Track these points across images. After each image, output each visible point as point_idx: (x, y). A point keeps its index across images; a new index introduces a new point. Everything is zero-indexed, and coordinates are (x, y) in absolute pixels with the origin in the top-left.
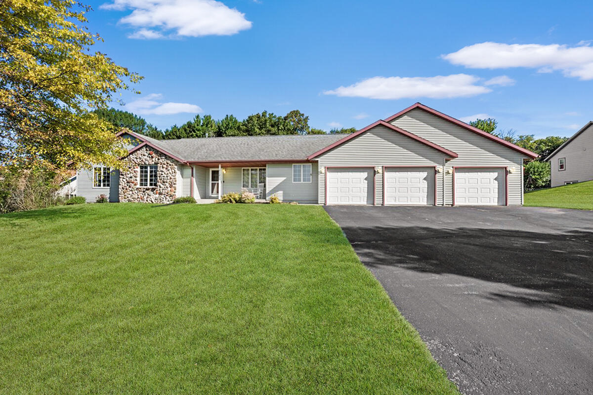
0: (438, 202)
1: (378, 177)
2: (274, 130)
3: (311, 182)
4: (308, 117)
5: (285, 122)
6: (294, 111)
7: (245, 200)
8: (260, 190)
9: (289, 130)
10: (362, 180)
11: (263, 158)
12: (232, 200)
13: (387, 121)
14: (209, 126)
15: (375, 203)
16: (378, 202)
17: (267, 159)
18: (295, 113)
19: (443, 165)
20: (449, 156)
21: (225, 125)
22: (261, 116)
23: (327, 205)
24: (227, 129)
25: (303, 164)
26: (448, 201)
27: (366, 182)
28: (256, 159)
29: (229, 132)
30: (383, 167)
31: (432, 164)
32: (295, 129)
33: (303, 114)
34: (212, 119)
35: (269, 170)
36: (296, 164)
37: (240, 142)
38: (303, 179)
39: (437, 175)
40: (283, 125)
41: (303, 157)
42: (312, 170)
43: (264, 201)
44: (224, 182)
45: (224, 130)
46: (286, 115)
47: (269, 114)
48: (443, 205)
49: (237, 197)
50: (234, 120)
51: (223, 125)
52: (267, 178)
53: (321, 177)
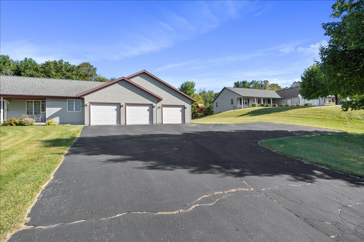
0: (154, 122)
1: (122, 109)
2: (69, 74)
3: (81, 111)
4: (96, 68)
5: (78, 70)
6: (86, 63)
7: (25, 123)
8: (41, 116)
9: (81, 75)
10: (114, 110)
11: (42, 94)
12: (12, 123)
13: (127, 78)
14: (7, 64)
15: (121, 123)
16: (123, 123)
17: (46, 95)
18: (86, 65)
19: (156, 104)
20: (158, 100)
21: (24, 66)
22: (58, 63)
23: (91, 125)
24: (26, 69)
25: (75, 100)
26: (159, 122)
27: (116, 111)
28: (37, 94)
29: (28, 72)
30: (125, 103)
31: (151, 103)
32: (86, 75)
33: (93, 66)
34: (10, 59)
35: (48, 103)
36: (70, 99)
37: (26, 81)
38: (75, 109)
39: (154, 108)
40: (77, 72)
41: (74, 95)
42: (82, 104)
43: (44, 124)
44: (8, 110)
45: (23, 69)
46: (78, 65)
47: (65, 62)
48: (157, 124)
49: (17, 121)
50: (33, 62)
51: (21, 65)
52: (46, 108)
53: (86, 108)
